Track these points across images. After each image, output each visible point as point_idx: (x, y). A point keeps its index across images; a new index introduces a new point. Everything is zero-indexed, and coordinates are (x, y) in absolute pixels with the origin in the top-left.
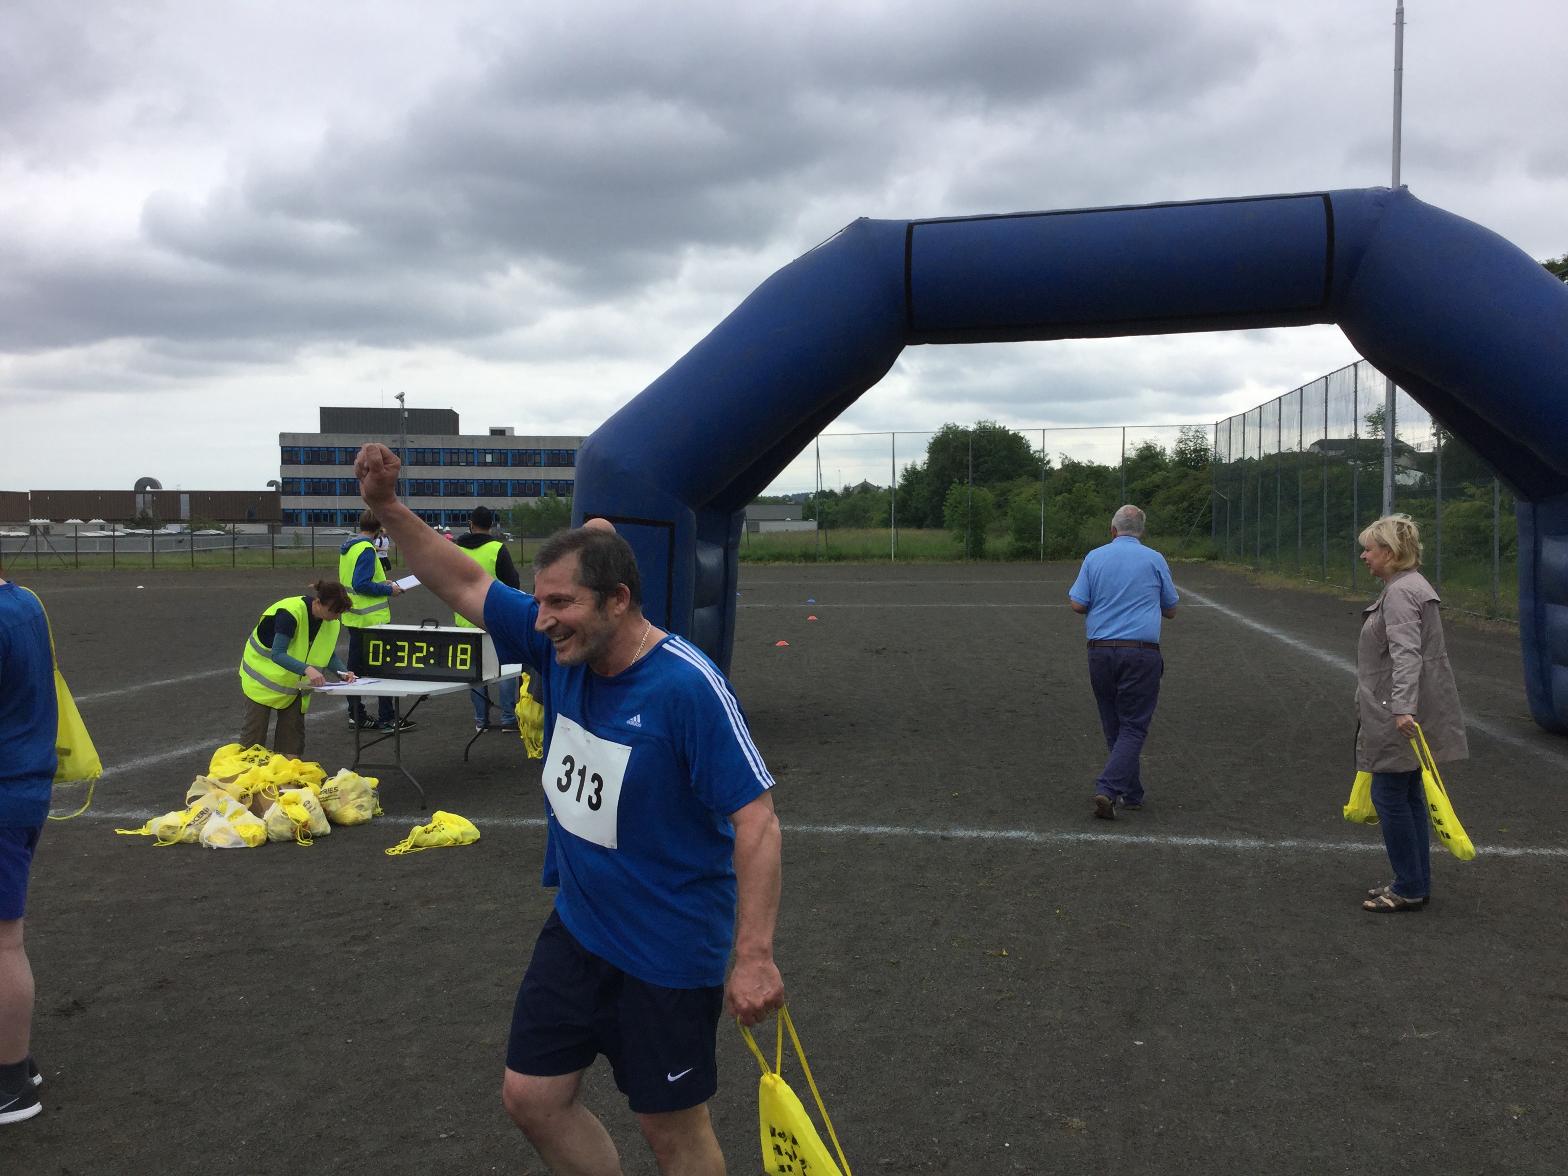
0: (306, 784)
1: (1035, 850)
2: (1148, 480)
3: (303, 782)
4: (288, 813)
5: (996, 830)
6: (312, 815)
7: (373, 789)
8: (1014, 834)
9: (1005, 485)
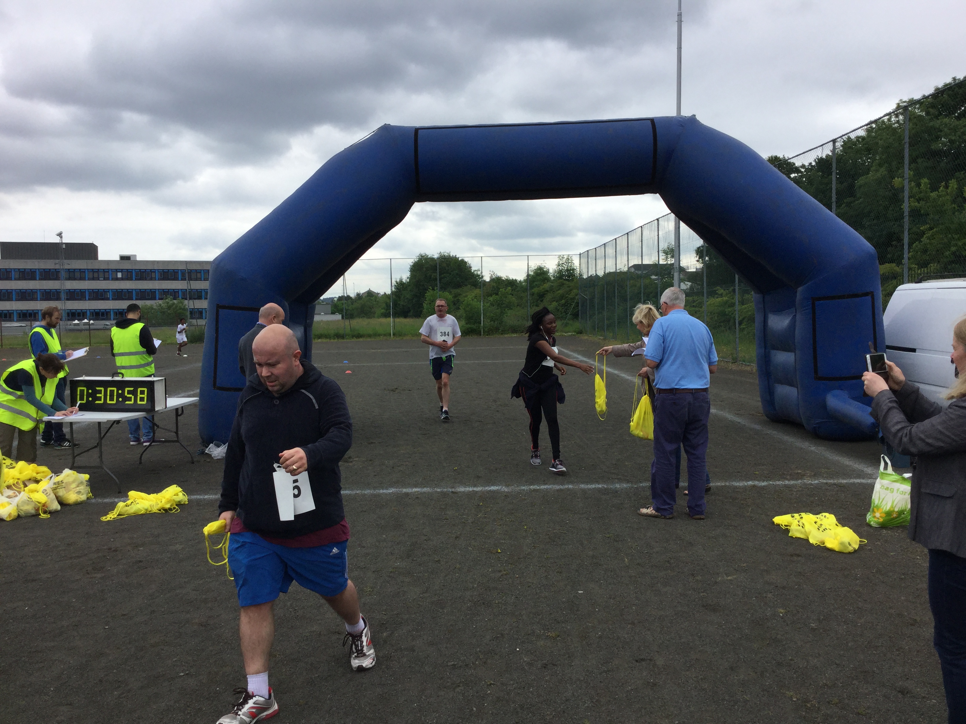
0: (41, 479)
1: (507, 496)
2: (542, 287)
3: (39, 478)
4: (32, 497)
5: (482, 486)
6: (48, 498)
7: (86, 481)
8: (493, 488)
9: (458, 291)
